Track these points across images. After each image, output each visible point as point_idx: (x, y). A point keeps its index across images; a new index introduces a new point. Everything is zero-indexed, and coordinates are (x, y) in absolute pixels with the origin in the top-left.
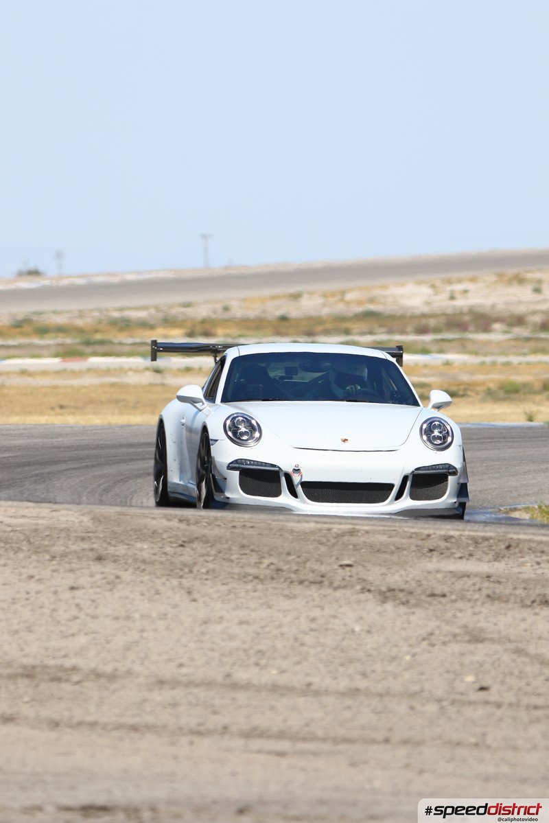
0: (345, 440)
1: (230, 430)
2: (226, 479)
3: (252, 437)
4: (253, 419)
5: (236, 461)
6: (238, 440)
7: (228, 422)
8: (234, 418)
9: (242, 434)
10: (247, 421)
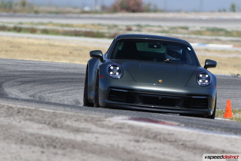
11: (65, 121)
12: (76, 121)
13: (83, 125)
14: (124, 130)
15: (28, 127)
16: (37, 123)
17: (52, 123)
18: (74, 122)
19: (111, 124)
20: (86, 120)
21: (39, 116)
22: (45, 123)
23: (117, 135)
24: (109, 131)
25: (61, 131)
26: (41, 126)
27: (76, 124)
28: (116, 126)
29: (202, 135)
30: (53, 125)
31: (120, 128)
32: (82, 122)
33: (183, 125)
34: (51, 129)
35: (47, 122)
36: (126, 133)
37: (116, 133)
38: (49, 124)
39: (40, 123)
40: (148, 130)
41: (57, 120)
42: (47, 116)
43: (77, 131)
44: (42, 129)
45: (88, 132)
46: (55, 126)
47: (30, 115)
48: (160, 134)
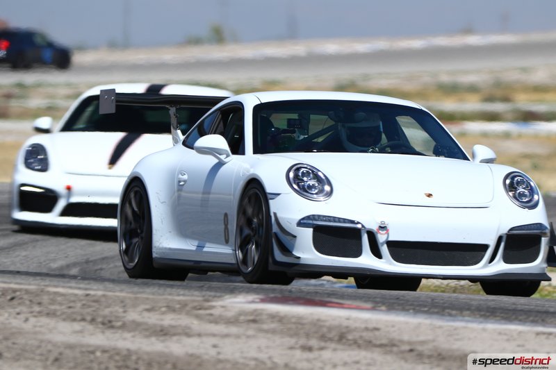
0: (430, 195)
1: (295, 183)
2: (295, 237)
3: (321, 191)
4: (319, 171)
5: (308, 218)
6: (305, 193)
7: (291, 175)
8: (298, 169)
9: (310, 187)
10: (314, 173)
11: (125, 312)
12: (148, 310)
13: (168, 320)
14: (265, 327)
15: (50, 331)
16: (64, 320)
17: (100, 320)
18: (146, 314)
19: (230, 314)
20: (171, 309)
21: (61, 304)
22: (83, 320)
23: (254, 336)
24: (233, 330)
25: (128, 335)
26: (77, 326)
27: (153, 319)
28: (242, 318)
29: (440, 327)
30: (103, 324)
31: (254, 321)
32: (163, 313)
33: (383, 308)
34: (103, 332)
35: (89, 318)
36: (273, 332)
37: (250, 332)
38: (93, 321)
39: (74, 320)
40: (317, 323)
41: (107, 311)
42: (79, 305)
43: (163, 332)
44: (81, 332)
45: (188, 335)
46: (108, 324)
47: (40, 304)
48: (349, 330)
